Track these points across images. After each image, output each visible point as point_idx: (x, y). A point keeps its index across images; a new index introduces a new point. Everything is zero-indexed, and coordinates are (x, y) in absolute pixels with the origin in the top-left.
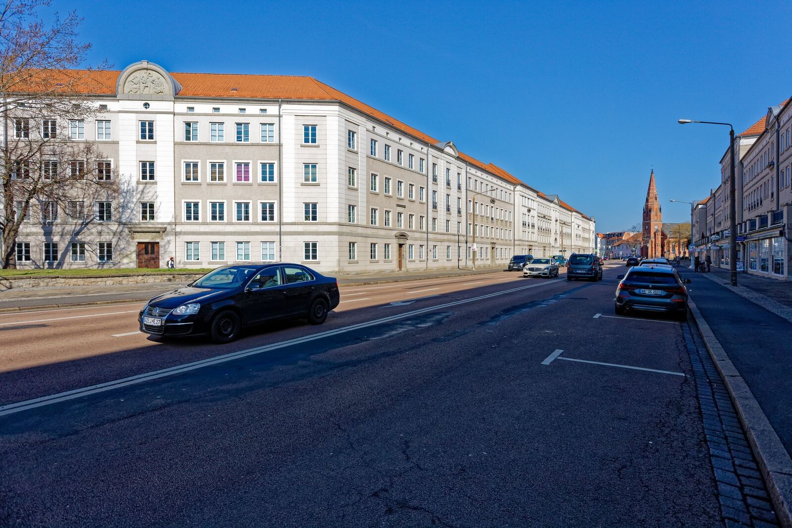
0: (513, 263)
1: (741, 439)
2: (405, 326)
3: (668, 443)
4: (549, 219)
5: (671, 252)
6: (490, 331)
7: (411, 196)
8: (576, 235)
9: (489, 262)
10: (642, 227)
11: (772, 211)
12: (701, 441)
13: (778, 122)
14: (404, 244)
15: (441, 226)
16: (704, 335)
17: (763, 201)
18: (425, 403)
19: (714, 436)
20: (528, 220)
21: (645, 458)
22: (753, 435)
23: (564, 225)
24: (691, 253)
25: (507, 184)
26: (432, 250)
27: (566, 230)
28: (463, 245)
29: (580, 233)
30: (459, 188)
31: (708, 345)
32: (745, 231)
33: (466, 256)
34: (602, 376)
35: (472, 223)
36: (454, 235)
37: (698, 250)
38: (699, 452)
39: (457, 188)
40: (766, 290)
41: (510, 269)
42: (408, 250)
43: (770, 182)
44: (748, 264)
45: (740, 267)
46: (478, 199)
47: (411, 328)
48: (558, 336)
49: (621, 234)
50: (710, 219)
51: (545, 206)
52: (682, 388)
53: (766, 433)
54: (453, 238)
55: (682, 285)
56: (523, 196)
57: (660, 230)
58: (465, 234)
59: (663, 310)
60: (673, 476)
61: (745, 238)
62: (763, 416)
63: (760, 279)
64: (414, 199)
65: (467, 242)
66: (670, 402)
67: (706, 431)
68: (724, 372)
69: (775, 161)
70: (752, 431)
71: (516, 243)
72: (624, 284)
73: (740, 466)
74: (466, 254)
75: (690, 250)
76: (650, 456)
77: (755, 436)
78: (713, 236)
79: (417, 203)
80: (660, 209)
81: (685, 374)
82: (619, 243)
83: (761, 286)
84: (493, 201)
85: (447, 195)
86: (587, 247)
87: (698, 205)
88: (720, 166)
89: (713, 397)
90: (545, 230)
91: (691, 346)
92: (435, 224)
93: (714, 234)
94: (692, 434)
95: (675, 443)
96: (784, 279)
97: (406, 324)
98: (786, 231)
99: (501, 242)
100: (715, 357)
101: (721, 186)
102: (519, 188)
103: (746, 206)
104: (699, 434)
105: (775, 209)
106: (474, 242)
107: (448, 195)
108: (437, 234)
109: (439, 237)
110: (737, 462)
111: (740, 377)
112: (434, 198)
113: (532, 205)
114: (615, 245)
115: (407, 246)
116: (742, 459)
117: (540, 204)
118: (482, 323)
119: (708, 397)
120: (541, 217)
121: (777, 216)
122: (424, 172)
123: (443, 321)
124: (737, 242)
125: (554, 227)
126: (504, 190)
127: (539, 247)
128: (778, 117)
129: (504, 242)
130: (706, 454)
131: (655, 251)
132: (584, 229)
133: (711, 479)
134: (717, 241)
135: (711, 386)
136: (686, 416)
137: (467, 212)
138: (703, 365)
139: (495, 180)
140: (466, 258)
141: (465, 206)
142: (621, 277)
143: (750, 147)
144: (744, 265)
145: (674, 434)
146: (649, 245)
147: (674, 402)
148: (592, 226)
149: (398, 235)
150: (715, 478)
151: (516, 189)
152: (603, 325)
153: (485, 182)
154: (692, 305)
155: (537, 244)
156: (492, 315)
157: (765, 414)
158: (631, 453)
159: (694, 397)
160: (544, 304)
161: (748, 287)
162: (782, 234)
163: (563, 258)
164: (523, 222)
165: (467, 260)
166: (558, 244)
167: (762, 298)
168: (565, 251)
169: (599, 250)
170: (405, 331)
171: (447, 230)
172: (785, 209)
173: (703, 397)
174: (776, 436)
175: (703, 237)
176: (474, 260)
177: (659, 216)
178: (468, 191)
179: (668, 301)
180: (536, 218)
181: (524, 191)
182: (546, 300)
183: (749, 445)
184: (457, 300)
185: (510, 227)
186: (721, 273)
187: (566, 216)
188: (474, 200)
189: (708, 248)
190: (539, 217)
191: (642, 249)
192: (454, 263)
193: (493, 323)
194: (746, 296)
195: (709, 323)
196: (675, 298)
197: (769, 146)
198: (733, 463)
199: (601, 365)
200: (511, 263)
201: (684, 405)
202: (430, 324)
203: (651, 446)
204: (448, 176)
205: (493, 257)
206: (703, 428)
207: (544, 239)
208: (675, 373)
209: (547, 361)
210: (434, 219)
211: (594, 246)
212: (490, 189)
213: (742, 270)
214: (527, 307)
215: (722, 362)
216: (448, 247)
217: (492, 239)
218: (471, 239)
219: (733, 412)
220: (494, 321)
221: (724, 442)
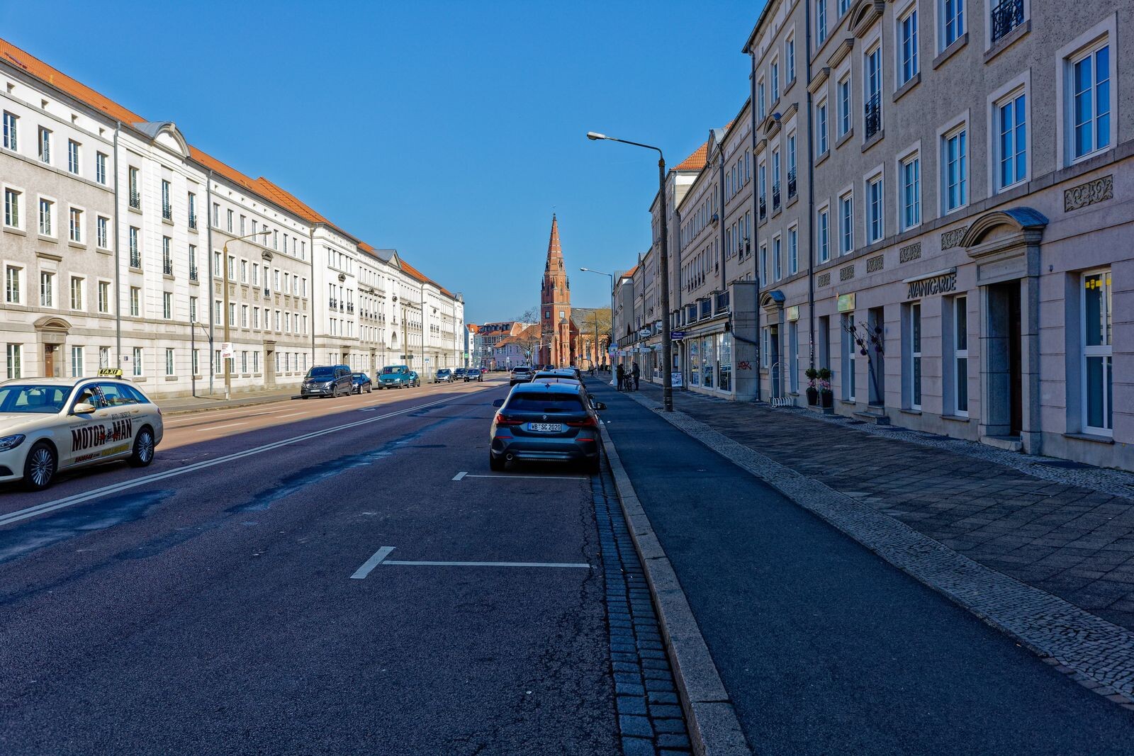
0: (310, 382)
1: (659, 659)
2: (50, 532)
3: (555, 689)
4: (380, 296)
5: (585, 357)
6: (251, 523)
7: (75, 234)
8: (432, 328)
9: (261, 382)
10: (540, 313)
11: (716, 292)
12: (605, 673)
13: (722, 154)
14: (58, 345)
15: (151, 306)
16: (622, 496)
17: (706, 277)
18: (85, 701)
19: (623, 661)
20: (342, 297)
21: (519, 721)
22: (675, 648)
23: (408, 308)
24: (613, 359)
25: (296, 223)
26: (131, 358)
27: (413, 317)
28: (204, 348)
29: (438, 322)
30: (192, 224)
31: (626, 511)
32: (684, 324)
33: (211, 369)
34: (459, 587)
35: (223, 300)
36: (183, 324)
37: (623, 353)
38: (600, 693)
39: (187, 224)
40: (709, 416)
41: (305, 395)
42: (69, 358)
43: (714, 247)
44: (688, 377)
45: (676, 381)
46: (235, 249)
47: (66, 534)
48: (386, 520)
49: (506, 327)
50: (638, 302)
51: (373, 271)
52: (584, 588)
53: (691, 643)
54: (179, 330)
55: (591, 413)
56: (329, 249)
57: (567, 319)
58: (207, 322)
59: (564, 457)
60: (560, 743)
61: (684, 334)
62: (690, 617)
63: (703, 398)
64: (83, 241)
65: (211, 341)
66: (565, 615)
67: (612, 655)
68: (644, 554)
69: (719, 214)
70: (673, 643)
71: (317, 341)
72: (503, 416)
73: (656, 703)
74: (211, 365)
75: (612, 353)
76: (526, 717)
77: (676, 651)
78: (643, 331)
79: (90, 254)
80: (568, 283)
81: (591, 564)
82: (505, 342)
83: (704, 411)
84: (267, 256)
85: (164, 237)
86: (451, 350)
87: (621, 278)
88: (650, 216)
89: (628, 597)
90: (373, 316)
91: (603, 516)
92: (136, 300)
93: (643, 328)
94: (593, 664)
95: (566, 686)
96: (731, 398)
97: (52, 527)
98: (733, 323)
99: (286, 339)
100: (634, 531)
101: (652, 248)
102: (321, 231)
103: (684, 283)
104: (603, 663)
105: (720, 289)
106: (227, 339)
107: (167, 238)
108: (143, 321)
109: (147, 328)
110: (651, 699)
111: (665, 559)
112: (133, 243)
113: (344, 266)
114: (498, 345)
115: (68, 349)
116: (659, 691)
117: (364, 266)
118: (235, 509)
119: (620, 598)
120: (366, 292)
121: (722, 300)
122: (109, 183)
123: (147, 512)
124: (673, 340)
125: (390, 310)
126: (291, 235)
127: (362, 349)
128: (721, 146)
129: (293, 340)
130: (610, 694)
131: (561, 356)
132: (445, 316)
133: (614, 734)
134: (648, 338)
135: (626, 579)
136: (587, 635)
137: (210, 277)
138: (617, 545)
139: (271, 213)
140: (212, 374)
141: (206, 263)
142: (498, 403)
143: (688, 188)
144: (683, 377)
145: (566, 671)
146: (552, 346)
147: (570, 615)
148: (458, 310)
149: (42, 322)
150: (620, 730)
151: (315, 234)
152: (467, 492)
153: (250, 216)
154: (609, 446)
155: (357, 344)
156: (258, 491)
157: (693, 612)
158: (497, 717)
159: (601, 601)
160: (365, 459)
161: (687, 412)
162: (728, 327)
163: (407, 371)
164: (331, 299)
165: (214, 377)
166: (398, 344)
167: (703, 429)
168: (411, 357)
169: (472, 354)
170: (50, 544)
171: (167, 313)
172: (731, 289)
173: (614, 599)
174: (704, 644)
175: (629, 332)
176: (227, 377)
177: (565, 295)
178: (213, 233)
179: (572, 441)
180: (356, 293)
181: (331, 239)
182: (369, 454)
183: (670, 668)
184: (184, 464)
185: (305, 308)
186: (652, 391)
187: (413, 291)
188: (226, 250)
189: (636, 351)
190: (362, 290)
191: (541, 352)
192: (184, 384)
193: (259, 508)
194: (683, 428)
195: (630, 474)
196: (583, 435)
197: (712, 190)
198: (647, 700)
199: (459, 567)
200: (305, 383)
201: (584, 618)
202: (114, 521)
203: (529, 698)
204: (166, 196)
205: (269, 371)
206: (609, 651)
207: (370, 335)
208: (576, 565)
209: (362, 573)
210: (134, 289)
211: (462, 348)
212: (262, 230)
213: (681, 385)
214: (332, 469)
215: (643, 537)
216: (169, 350)
217: (268, 333)
218: (222, 333)
219: (652, 618)
220: (261, 502)
221: (636, 667)
